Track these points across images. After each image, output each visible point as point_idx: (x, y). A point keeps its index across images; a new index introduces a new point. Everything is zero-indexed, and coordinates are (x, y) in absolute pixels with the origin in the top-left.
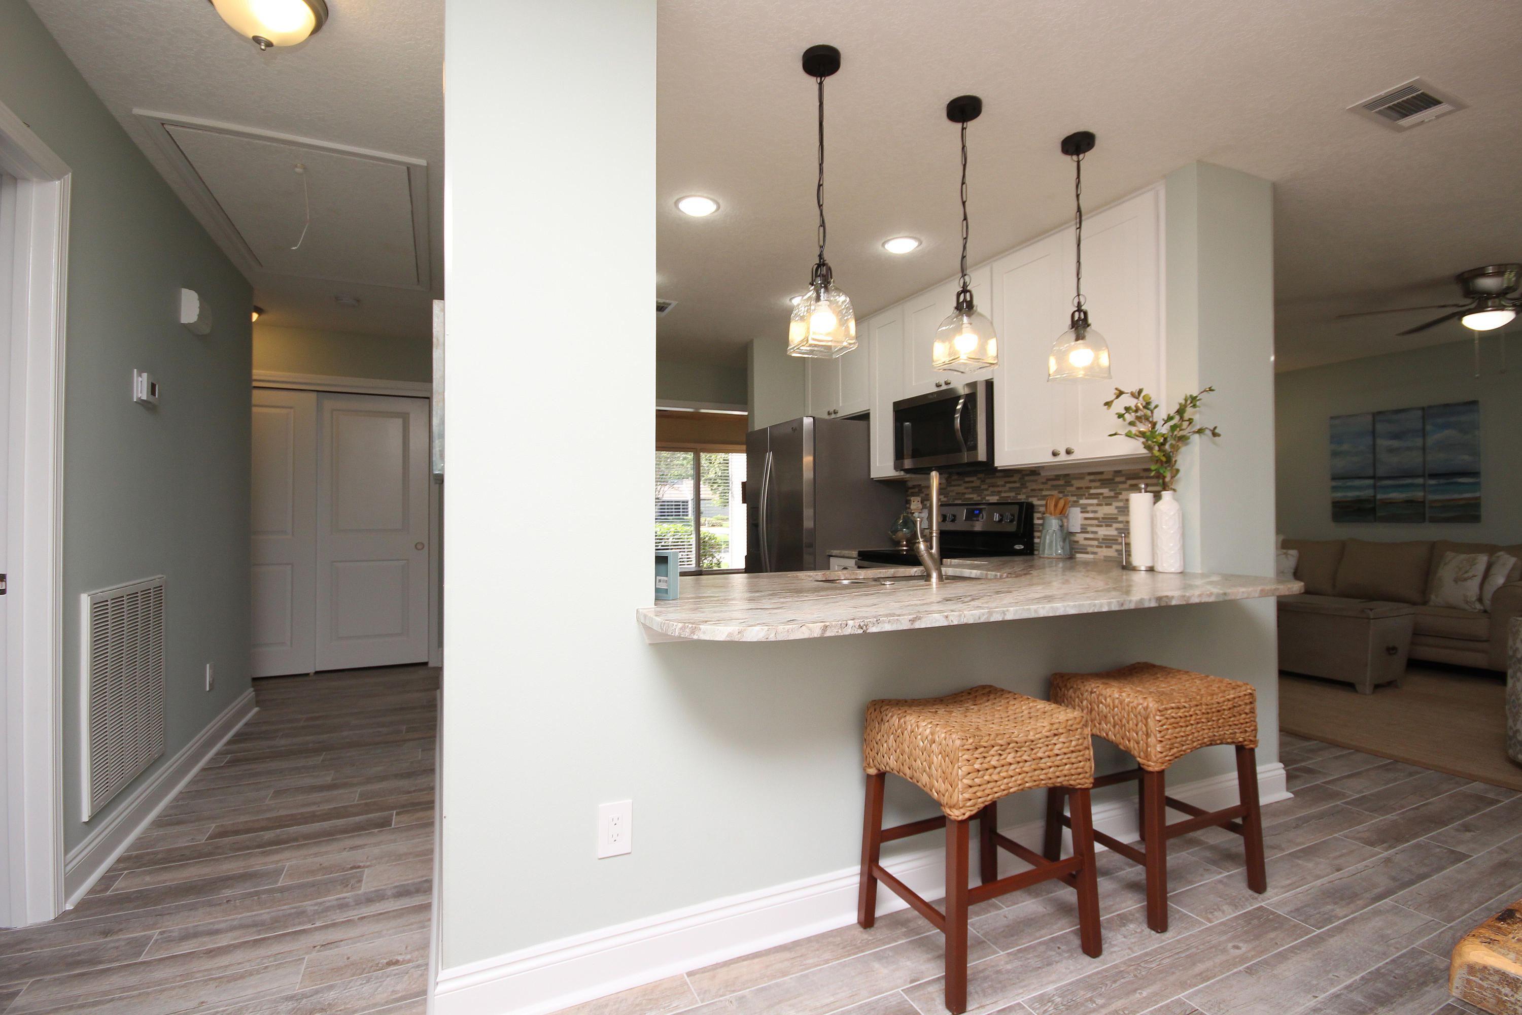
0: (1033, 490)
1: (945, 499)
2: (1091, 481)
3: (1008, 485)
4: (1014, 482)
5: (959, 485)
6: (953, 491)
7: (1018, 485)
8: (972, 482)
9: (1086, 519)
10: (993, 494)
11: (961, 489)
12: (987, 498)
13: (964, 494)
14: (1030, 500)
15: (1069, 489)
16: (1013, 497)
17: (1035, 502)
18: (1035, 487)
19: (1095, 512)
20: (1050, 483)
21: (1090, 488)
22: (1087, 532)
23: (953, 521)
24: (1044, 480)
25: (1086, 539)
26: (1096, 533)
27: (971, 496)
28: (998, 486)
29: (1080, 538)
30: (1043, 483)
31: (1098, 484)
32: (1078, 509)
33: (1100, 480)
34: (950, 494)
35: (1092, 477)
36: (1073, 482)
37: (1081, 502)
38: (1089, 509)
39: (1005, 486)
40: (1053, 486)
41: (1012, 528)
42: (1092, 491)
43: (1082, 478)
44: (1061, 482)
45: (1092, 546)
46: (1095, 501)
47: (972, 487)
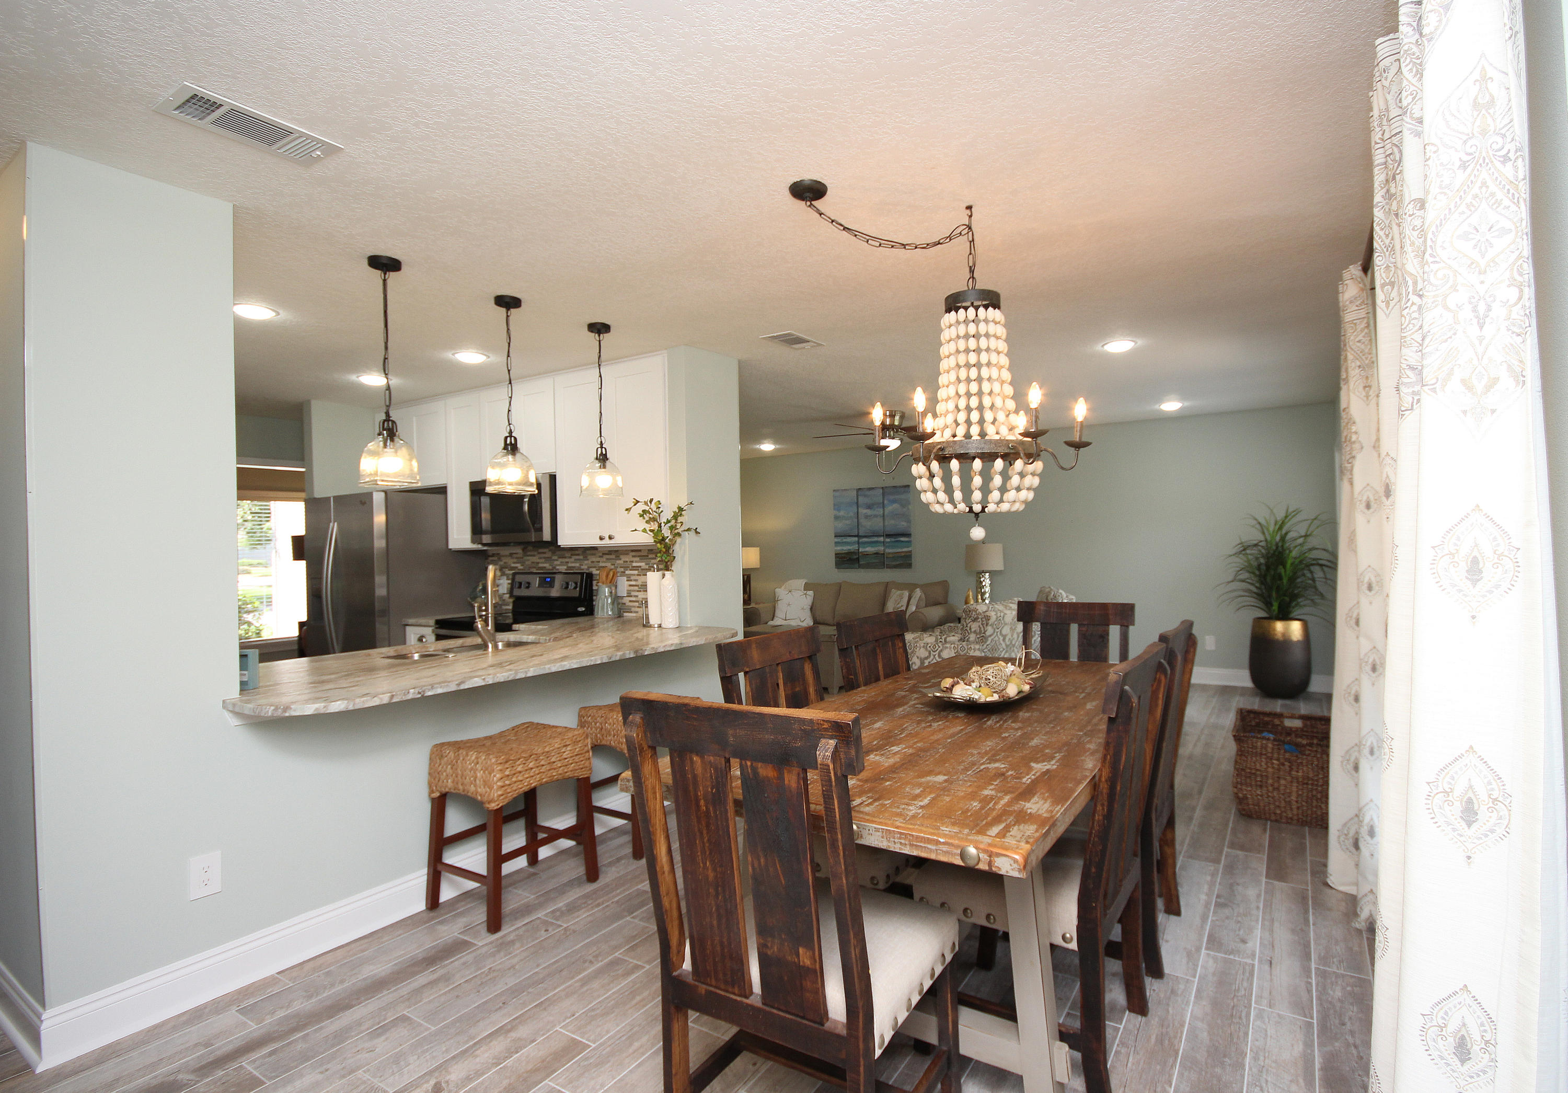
0: (593, 562)
1: (522, 567)
2: (634, 556)
3: (571, 559)
4: (578, 555)
5: (534, 556)
6: (528, 560)
8: (544, 553)
9: (630, 585)
10: (562, 564)
11: (535, 559)
12: (557, 567)
13: (538, 563)
14: (591, 570)
15: (618, 562)
16: (579, 567)
17: (595, 571)
18: (594, 560)
19: (636, 580)
21: (632, 562)
22: (631, 596)
23: (528, 587)
25: (630, 601)
26: (637, 596)
27: (544, 565)
28: (565, 558)
29: (626, 600)
30: (600, 557)
31: (638, 559)
32: (625, 578)
33: (639, 556)
34: (527, 563)
35: (634, 554)
36: (622, 557)
37: (627, 572)
38: (632, 578)
40: (607, 559)
41: (576, 594)
42: (634, 564)
44: (613, 556)
45: (634, 607)
46: (636, 572)
47: (545, 558)
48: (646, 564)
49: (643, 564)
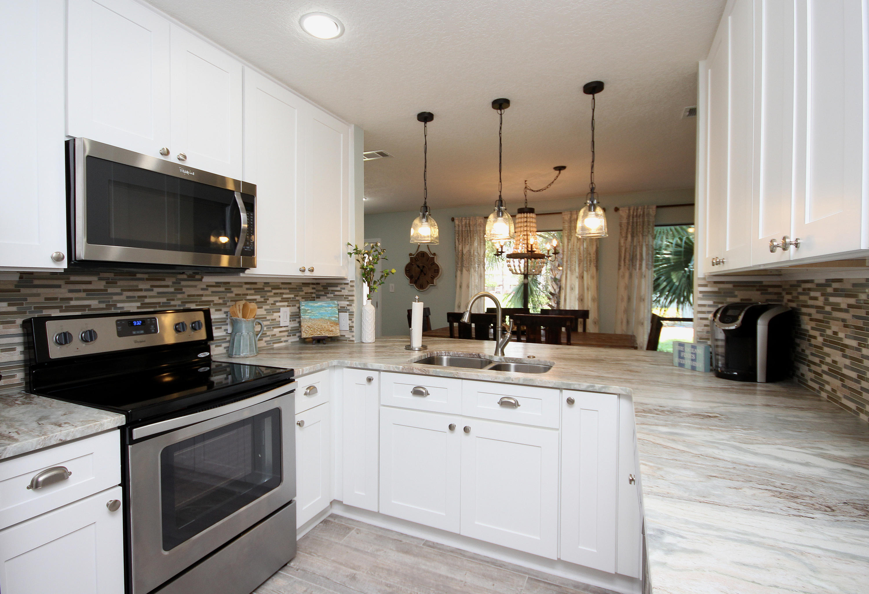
3: (156, 290)
4: (167, 286)
5: (59, 286)
7: (172, 290)
8: (90, 283)
10: (130, 299)
16: (163, 303)
20: (211, 289)
24: (205, 287)
28: (141, 290)
30: (203, 289)
36: (233, 289)
39: (152, 290)
43: (241, 286)
44: (222, 289)
48: (261, 297)
49: (258, 297)
